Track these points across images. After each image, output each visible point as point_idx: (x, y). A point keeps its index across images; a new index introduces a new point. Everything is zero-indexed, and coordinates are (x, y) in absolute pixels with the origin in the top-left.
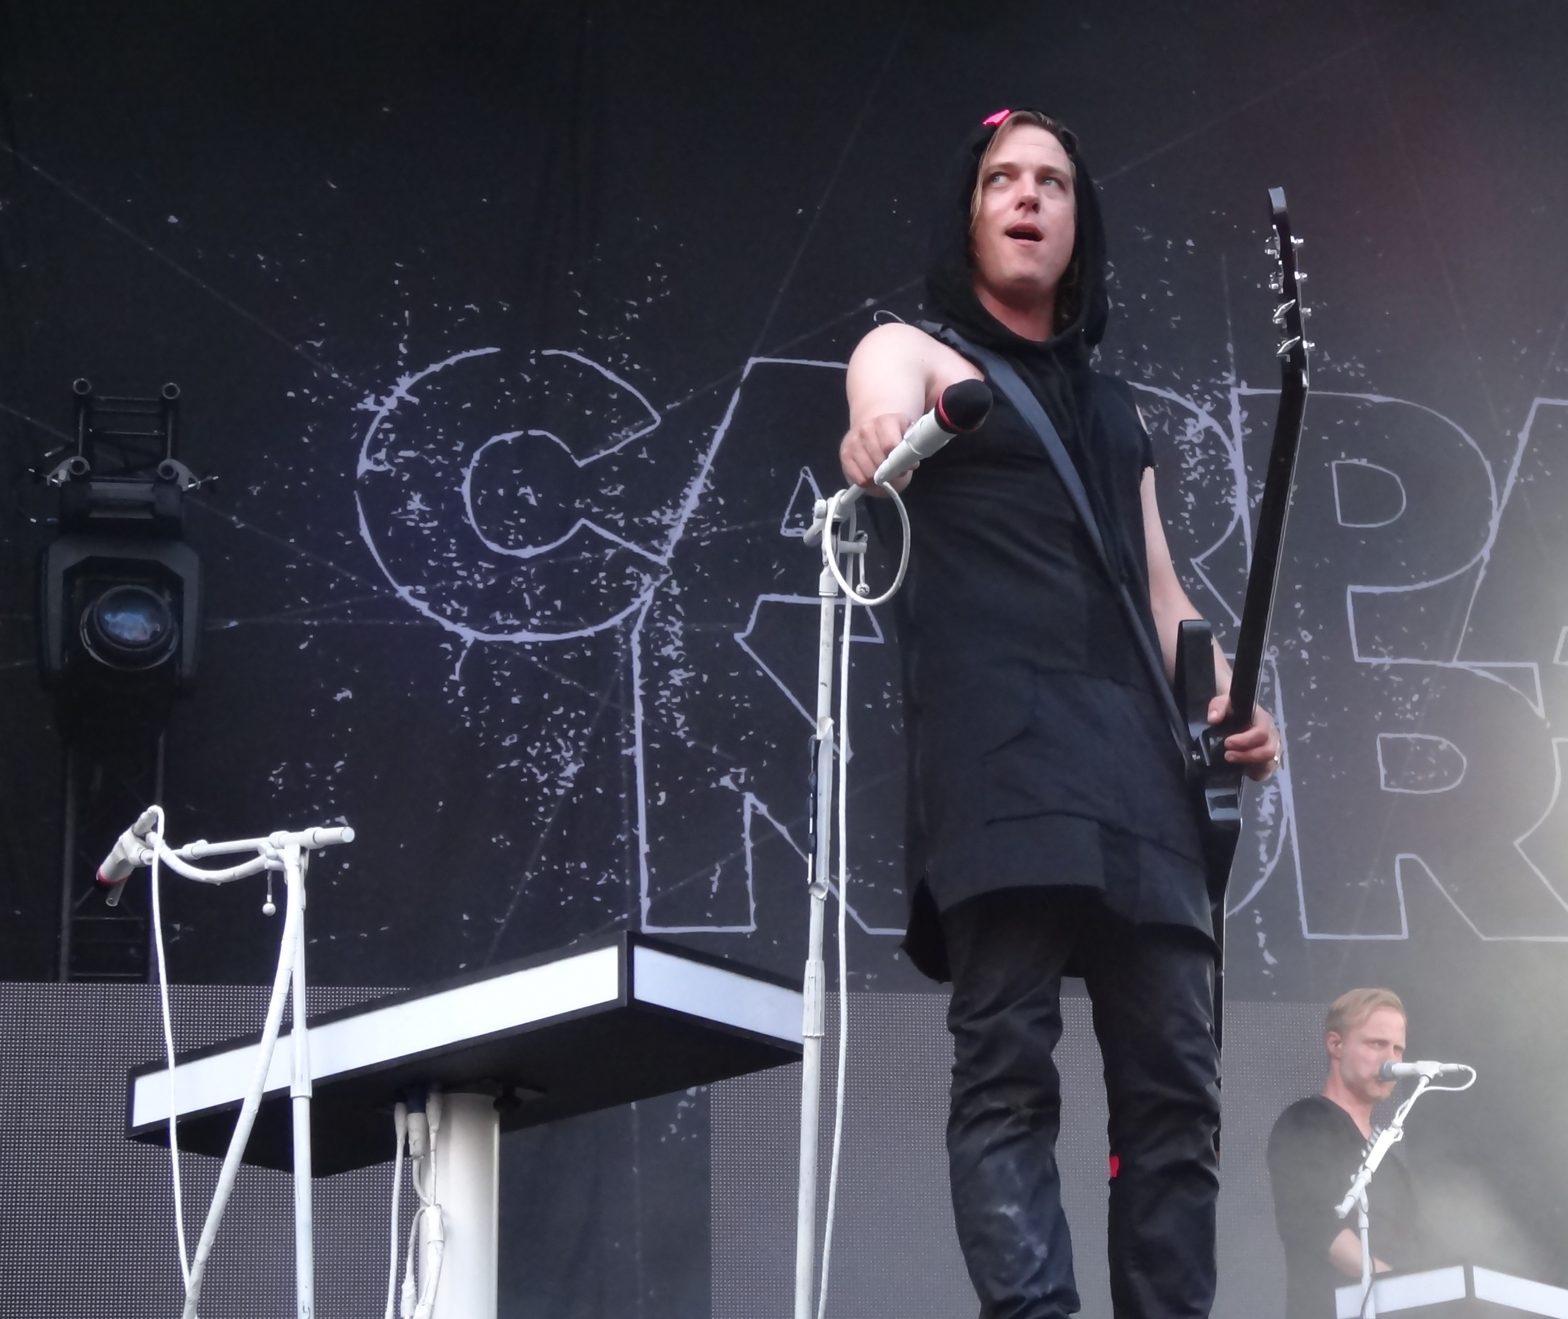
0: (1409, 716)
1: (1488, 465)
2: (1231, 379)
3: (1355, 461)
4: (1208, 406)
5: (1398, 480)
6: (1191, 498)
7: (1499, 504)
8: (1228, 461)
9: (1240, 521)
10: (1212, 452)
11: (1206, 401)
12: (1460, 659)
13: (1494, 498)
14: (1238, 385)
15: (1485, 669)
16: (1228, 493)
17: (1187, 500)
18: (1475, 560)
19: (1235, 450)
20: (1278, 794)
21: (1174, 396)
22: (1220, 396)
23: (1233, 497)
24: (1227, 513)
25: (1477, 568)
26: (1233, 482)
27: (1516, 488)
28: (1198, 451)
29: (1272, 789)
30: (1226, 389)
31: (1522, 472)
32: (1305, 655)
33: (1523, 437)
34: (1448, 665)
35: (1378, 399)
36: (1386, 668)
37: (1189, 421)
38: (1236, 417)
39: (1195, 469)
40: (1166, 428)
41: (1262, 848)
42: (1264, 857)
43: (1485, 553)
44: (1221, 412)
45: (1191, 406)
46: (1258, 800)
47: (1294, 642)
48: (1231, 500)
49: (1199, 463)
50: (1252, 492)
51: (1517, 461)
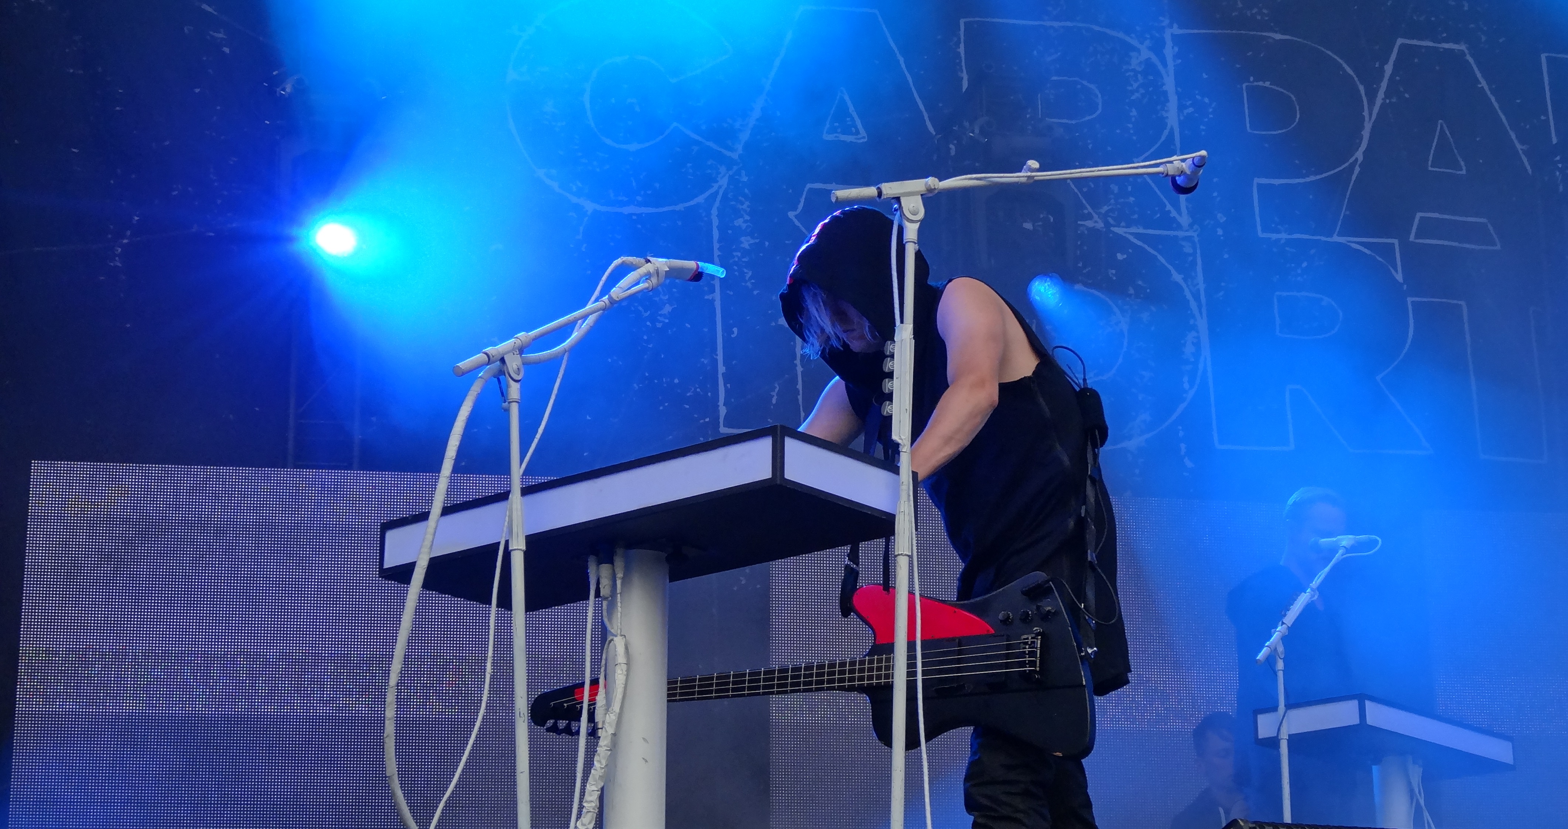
0: (1299, 279)
2: (1166, 22)
3: (1261, 83)
6: (1134, 113)
8: (1163, 84)
9: (1172, 129)
12: (1339, 235)
13: (1366, 113)
14: (1171, 26)
20: (1198, 338)
21: (1121, 35)
26: (1167, 101)
28: (1140, 77)
29: (1194, 334)
31: (1387, 94)
32: (1220, 231)
33: (1389, 68)
34: (1329, 239)
35: (1278, 36)
38: (1169, 51)
39: (1137, 91)
41: (1186, 379)
42: (1186, 386)
43: (1359, 155)
45: (1134, 42)
46: (1182, 342)
48: (1165, 114)
50: (1181, 108)
51: (1384, 85)
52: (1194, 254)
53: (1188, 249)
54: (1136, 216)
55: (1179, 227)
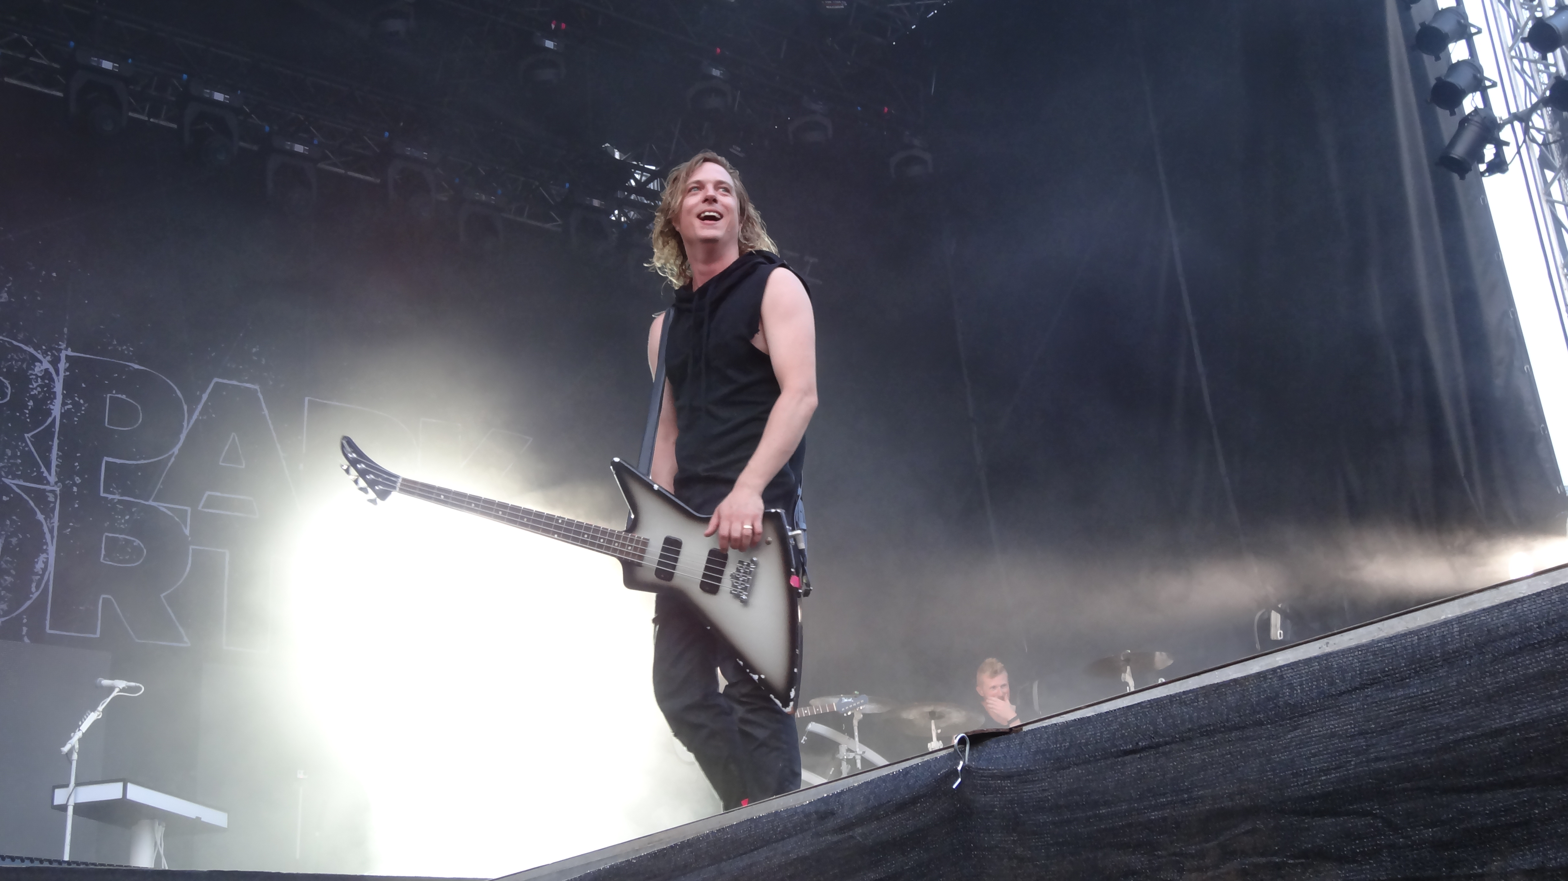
0: (122, 526)
1: (185, 407)
2: (63, 346)
3: (119, 396)
4: (49, 358)
5: (140, 408)
6: (31, 403)
7: (188, 426)
8: (55, 387)
9: (55, 418)
10: (47, 381)
11: (48, 355)
12: (153, 500)
13: (185, 424)
14: (66, 349)
15: (165, 507)
16: (51, 403)
17: (29, 404)
18: (170, 453)
19: (59, 382)
20: (47, 558)
21: (31, 350)
22: (57, 354)
23: (54, 405)
24: (49, 413)
25: (171, 456)
26: (55, 398)
27: (197, 420)
28: (39, 380)
29: (45, 555)
30: (60, 351)
31: (201, 413)
32: (75, 489)
33: (205, 397)
34: (147, 503)
35: (137, 366)
36: (116, 501)
37: (37, 364)
38: (62, 365)
39: (36, 389)
40: (25, 366)
41: (34, 585)
42: (33, 589)
43: (176, 450)
44: (55, 362)
45: (40, 356)
46: (36, 560)
47: (71, 482)
48: (52, 407)
49: (38, 386)
50: (64, 404)
51: (200, 407)
52: (55, 503)
53: (51, 498)
54: (20, 473)
55: (48, 483)
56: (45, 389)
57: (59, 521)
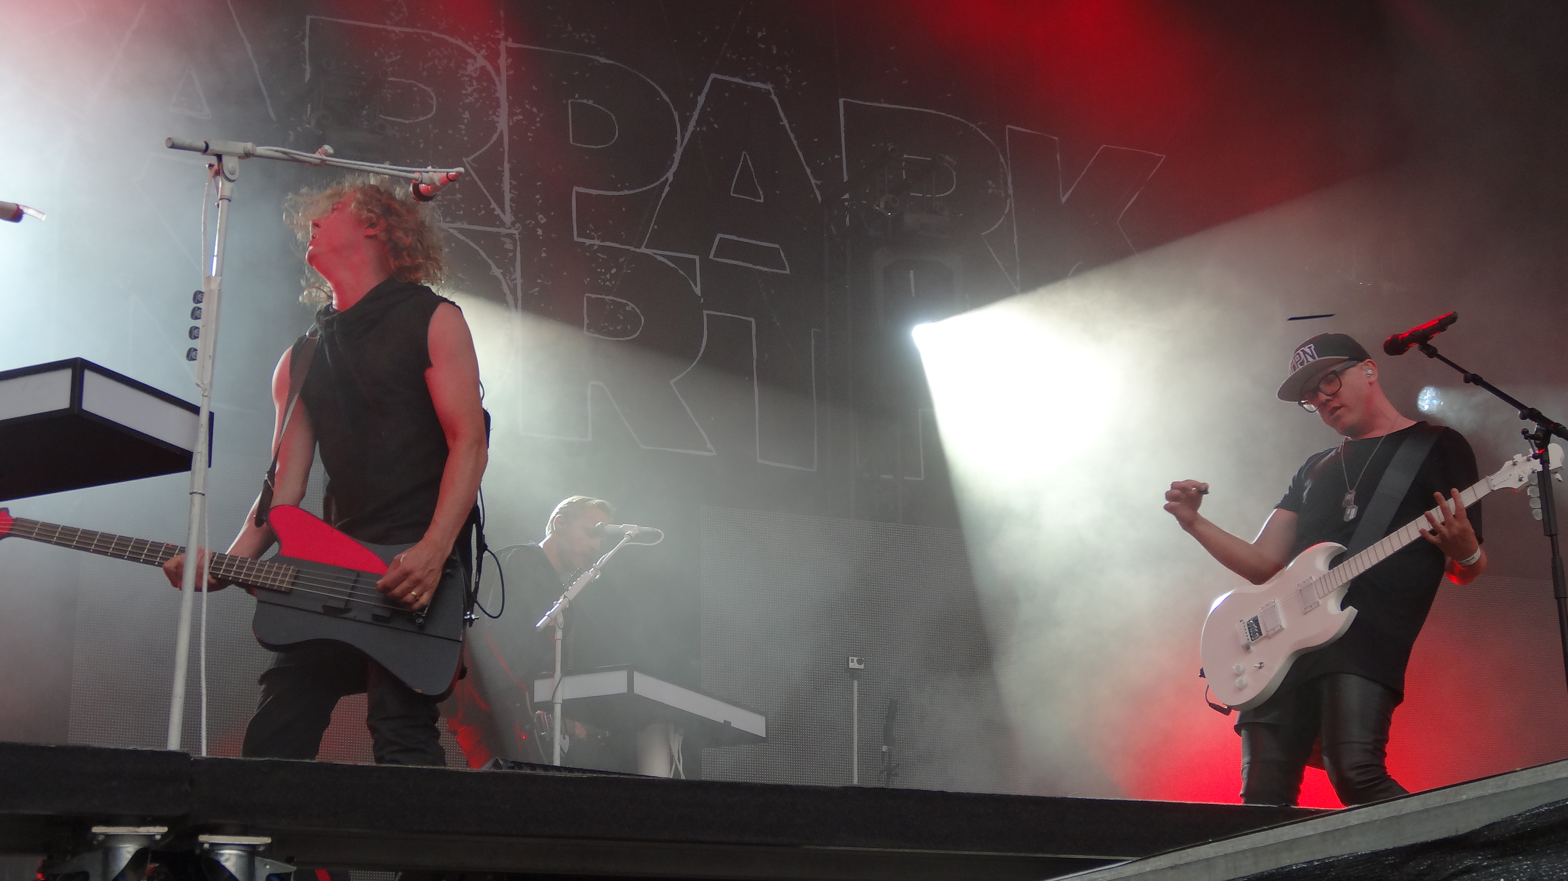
0: (608, 283)
1: (676, 115)
2: (501, 35)
3: (585, 101)
4: (483, 52)
5: (615, 118)
7: (682, 142)
8: (496, 91)
9: (501, 133)
10: (485, 84)
11: (482, 48)
12: (647, 247)
13: (678, 138)
14: (506, 40)
15: (664, 256)
16: (494, 114)
17: (464, 116)
18: (663, 179)
19: (501, 84)
22: (493, 46)
23: (498, 116)
24: (492, 127)
25: (663, 185)
26: (498, 106)
27: (694, 133)
28: (475, 83)
30: (499, 40)
31: (698, 123)
32: (540, 232)
33: (701, 99)
34: (637, 250)
35: (603, 60)
36: (595, 247)
37: (470, 60)
38: (503, 61)
39: (471, 95)
40: (452, 65)
43: (670, 175)
44: (493, 57)
45: (472, 51)
47: (533, 222)
48: (496, 119)
49: (474, 91)
50: (511, 114)
51: (696, 114)
52: (514, 251)
53: (509, 246)
55: (502, 224)
56: (484, 94)
57: (522, 277)
